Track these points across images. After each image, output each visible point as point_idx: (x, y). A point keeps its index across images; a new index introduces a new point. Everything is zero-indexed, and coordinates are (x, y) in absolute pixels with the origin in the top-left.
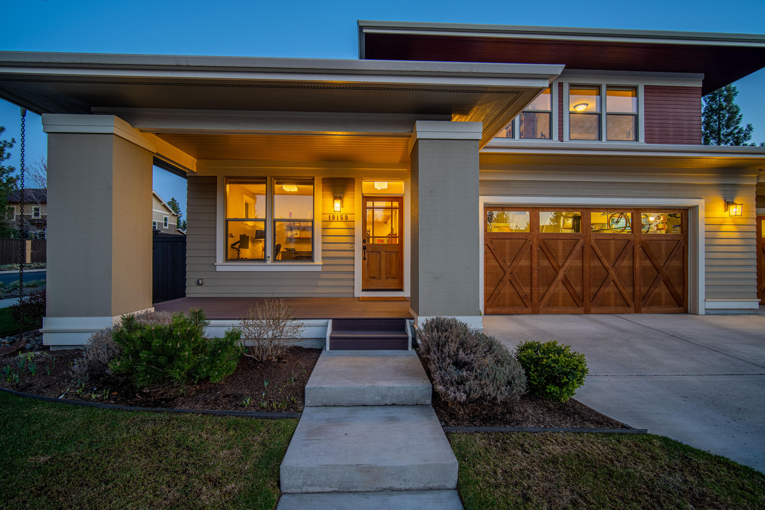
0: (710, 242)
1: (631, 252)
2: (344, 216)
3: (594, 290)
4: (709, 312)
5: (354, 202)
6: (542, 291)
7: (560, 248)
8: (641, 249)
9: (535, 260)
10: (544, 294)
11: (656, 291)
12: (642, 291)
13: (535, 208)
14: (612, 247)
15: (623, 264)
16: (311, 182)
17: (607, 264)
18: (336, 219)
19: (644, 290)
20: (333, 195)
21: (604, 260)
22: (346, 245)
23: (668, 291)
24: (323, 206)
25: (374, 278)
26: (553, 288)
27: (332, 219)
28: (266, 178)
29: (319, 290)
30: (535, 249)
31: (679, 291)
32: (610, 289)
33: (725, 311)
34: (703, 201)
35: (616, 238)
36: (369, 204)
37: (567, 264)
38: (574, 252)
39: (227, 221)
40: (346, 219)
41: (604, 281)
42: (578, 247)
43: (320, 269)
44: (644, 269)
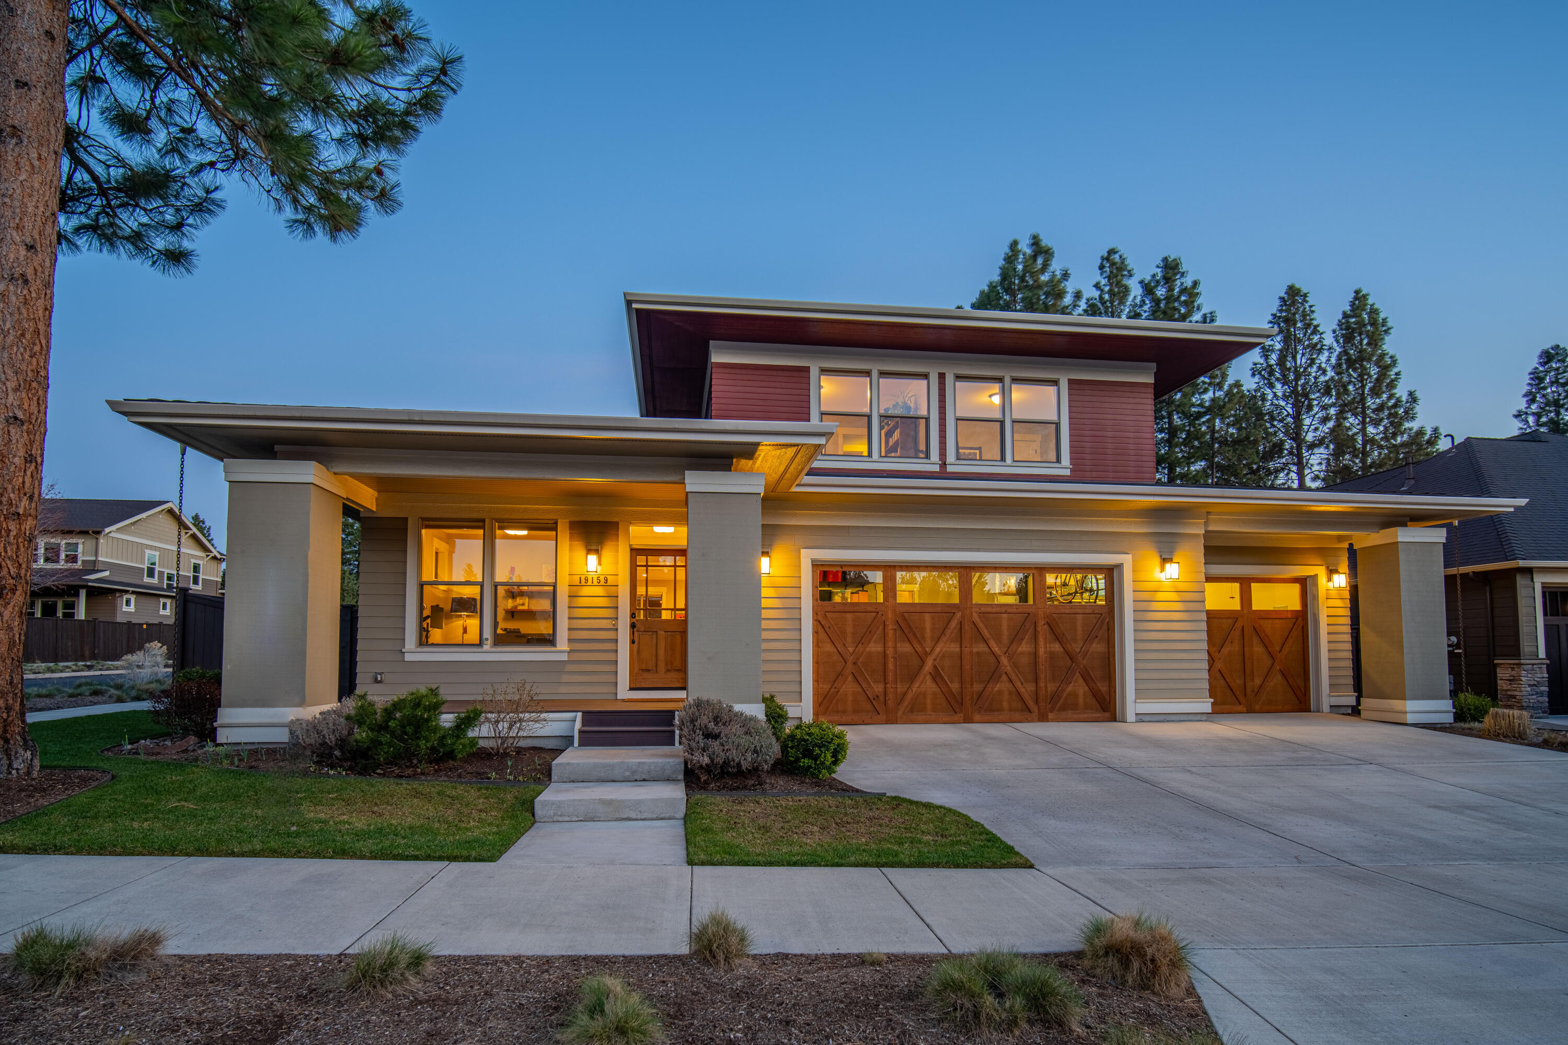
0: (1141, 616)
1: (1031, 631)
2: (602, 578)
3: (977, 687)
4: (1142, 718)
5: (617, 557)
6: (901, 688)
7: (928, 625)
8: (1046, 626)
9: (890, 644)
10: (905, 694)
11: (1070, 688)
12: (1049, 689)
13: (890, 566)
14: (1005, 624)
15: (1020, 649)
16: (553, 527)
17: (996, 649)
18: (590, 583)
19: (1051, 687)
20: (586, 547)
21: (992, 643)
22: (605, 621)
23: (1086, 688)
24: (570, 563)
25: (648, 671)
26: (916, 685)
27: (584, 581)
28: (483, 520)
29: (563, 689)
30: (890, 626)
31: (1103, 687)
32: (1002, 686)
33: (1165, 717)
34: (1129, 557)
35: (1010, 610)
36: (641, 560)
37: (938, 649)
38: (948, 632)
39: (421, 585)
40: (604, 582)
41: (994, 674)
42: (954, 624)
43: (564, 657)
44: (1052, 656)
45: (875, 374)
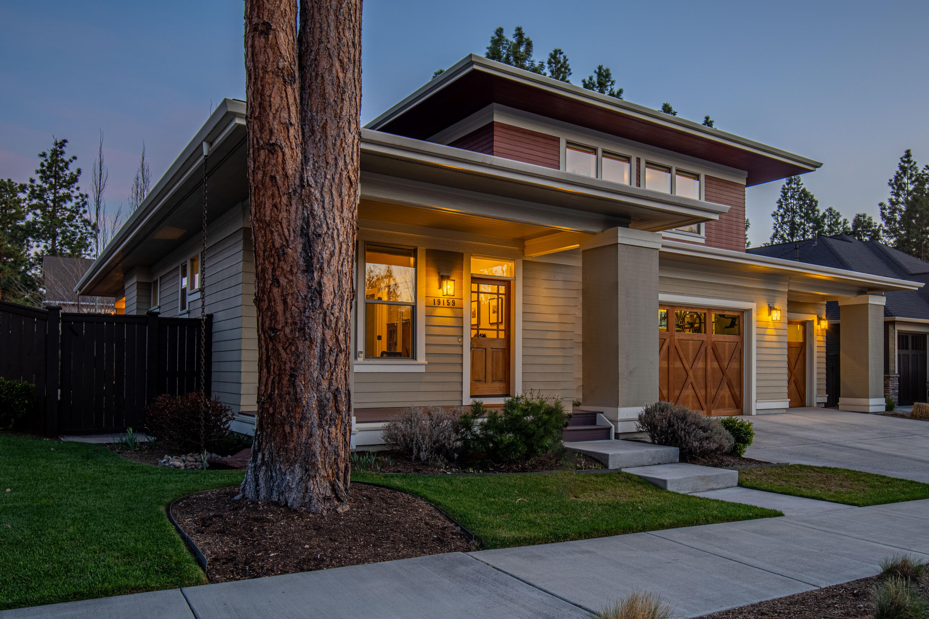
1: (704, 353)
2: (451, 301)
3: (677, 393)
5: (462, 283)
8: (711, 350)
11: (722, 393)
12: (712, 393)
15: (698, 366)
16: (414, 252)
17: (687, 366)
18: (441, 305)
20: (439, 273)
21: (684, 361)
23: (730, 393)
24: (427, 287)
25: (479, 381)
27: (437, 303)
32: (689, 392)
34: (755, 304)
38: (662, 353)
40: (452, 305)
41: (685, 384)
43: (422, 369)
44: (713, 370)
45: (600, 152)
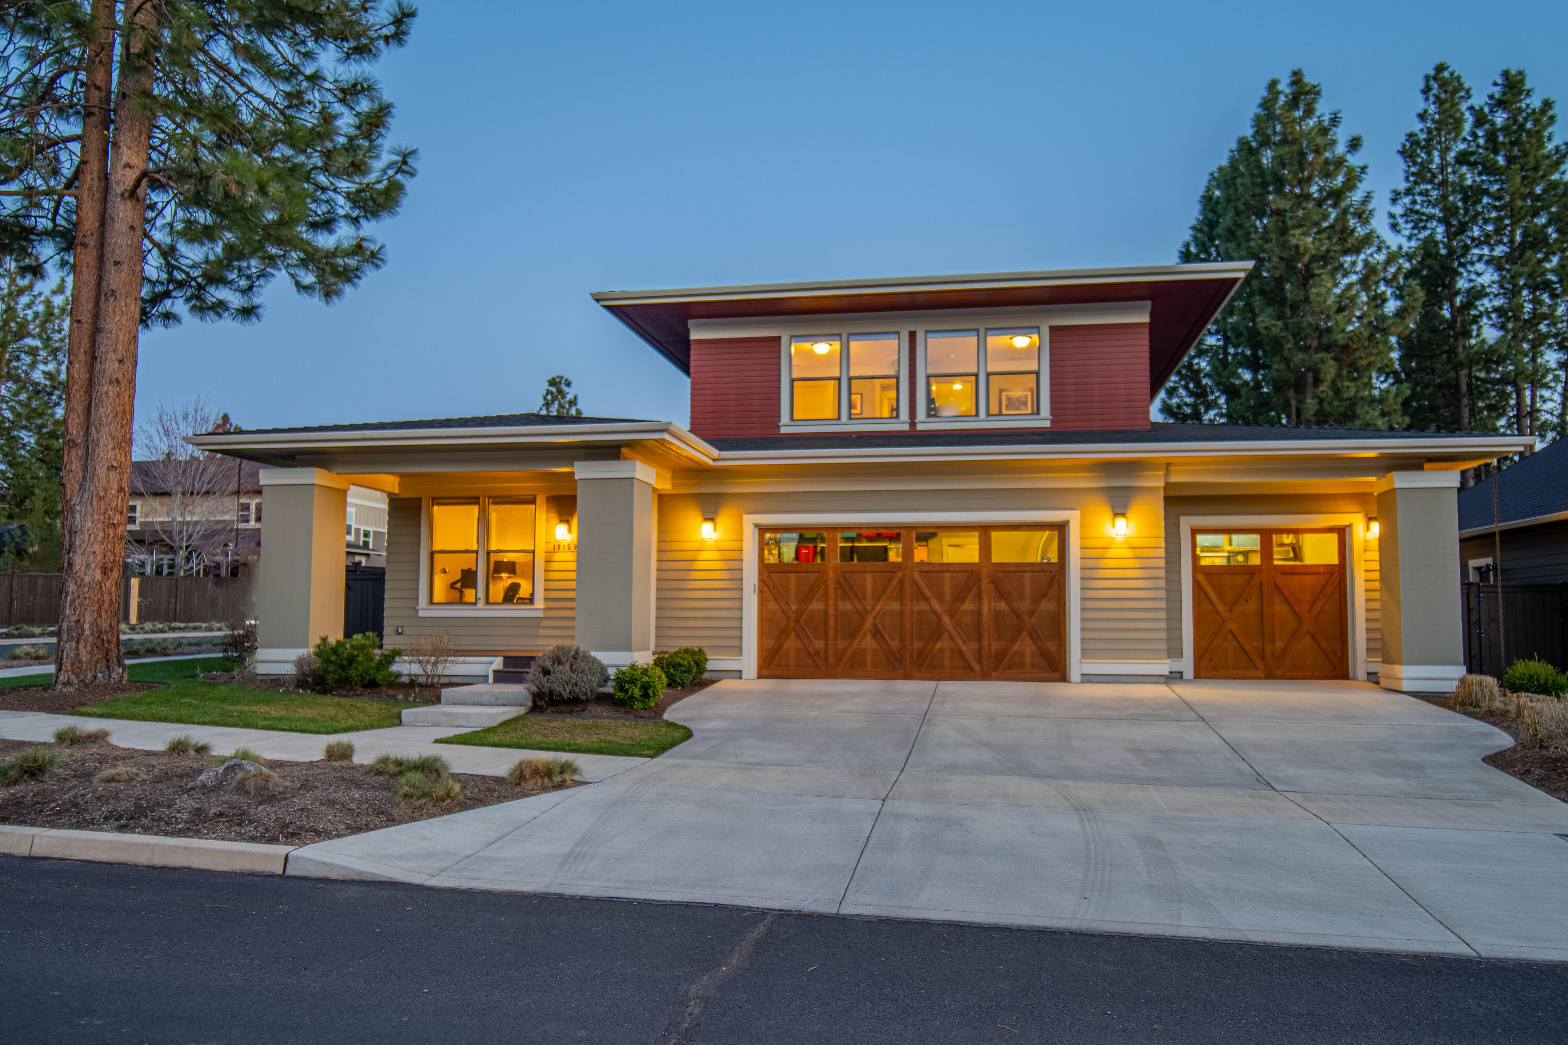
0: (1088, 573)
1: (975, 590)
3: (918, 645)
4: (1087, 678)
6: (841, 645)
7: (869, 584)
8: (991, 585)
9: (831, 602)
10: (845, 651)
11: (1016, 647)
12: (993, 649)
13: (832, 528)
14: (947, 582)
15: (963, 608)
16: (533, 501)
17: (938, 608)
18: (561, 550)
19: (996, 646)
20: (559, 518)
21: (934, 602)
22: (574, 583)
23: (1034, 648)
24: (547, 532)
26: (857, 642)
27: (557, 548)
28: (478, 498)
29: (540, 642)
30: (832, 586)
31: (1052, 647)
32: (943, 644)
33: (1116, 678)
34: (1077, 513)
35: (952, 569)
37: (878, 608)
38: (889, 591)
39: (432, 554)
42: (894, 582)
43: (540, 614)
44: (997, 614)
